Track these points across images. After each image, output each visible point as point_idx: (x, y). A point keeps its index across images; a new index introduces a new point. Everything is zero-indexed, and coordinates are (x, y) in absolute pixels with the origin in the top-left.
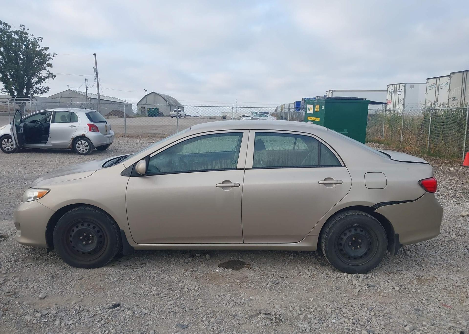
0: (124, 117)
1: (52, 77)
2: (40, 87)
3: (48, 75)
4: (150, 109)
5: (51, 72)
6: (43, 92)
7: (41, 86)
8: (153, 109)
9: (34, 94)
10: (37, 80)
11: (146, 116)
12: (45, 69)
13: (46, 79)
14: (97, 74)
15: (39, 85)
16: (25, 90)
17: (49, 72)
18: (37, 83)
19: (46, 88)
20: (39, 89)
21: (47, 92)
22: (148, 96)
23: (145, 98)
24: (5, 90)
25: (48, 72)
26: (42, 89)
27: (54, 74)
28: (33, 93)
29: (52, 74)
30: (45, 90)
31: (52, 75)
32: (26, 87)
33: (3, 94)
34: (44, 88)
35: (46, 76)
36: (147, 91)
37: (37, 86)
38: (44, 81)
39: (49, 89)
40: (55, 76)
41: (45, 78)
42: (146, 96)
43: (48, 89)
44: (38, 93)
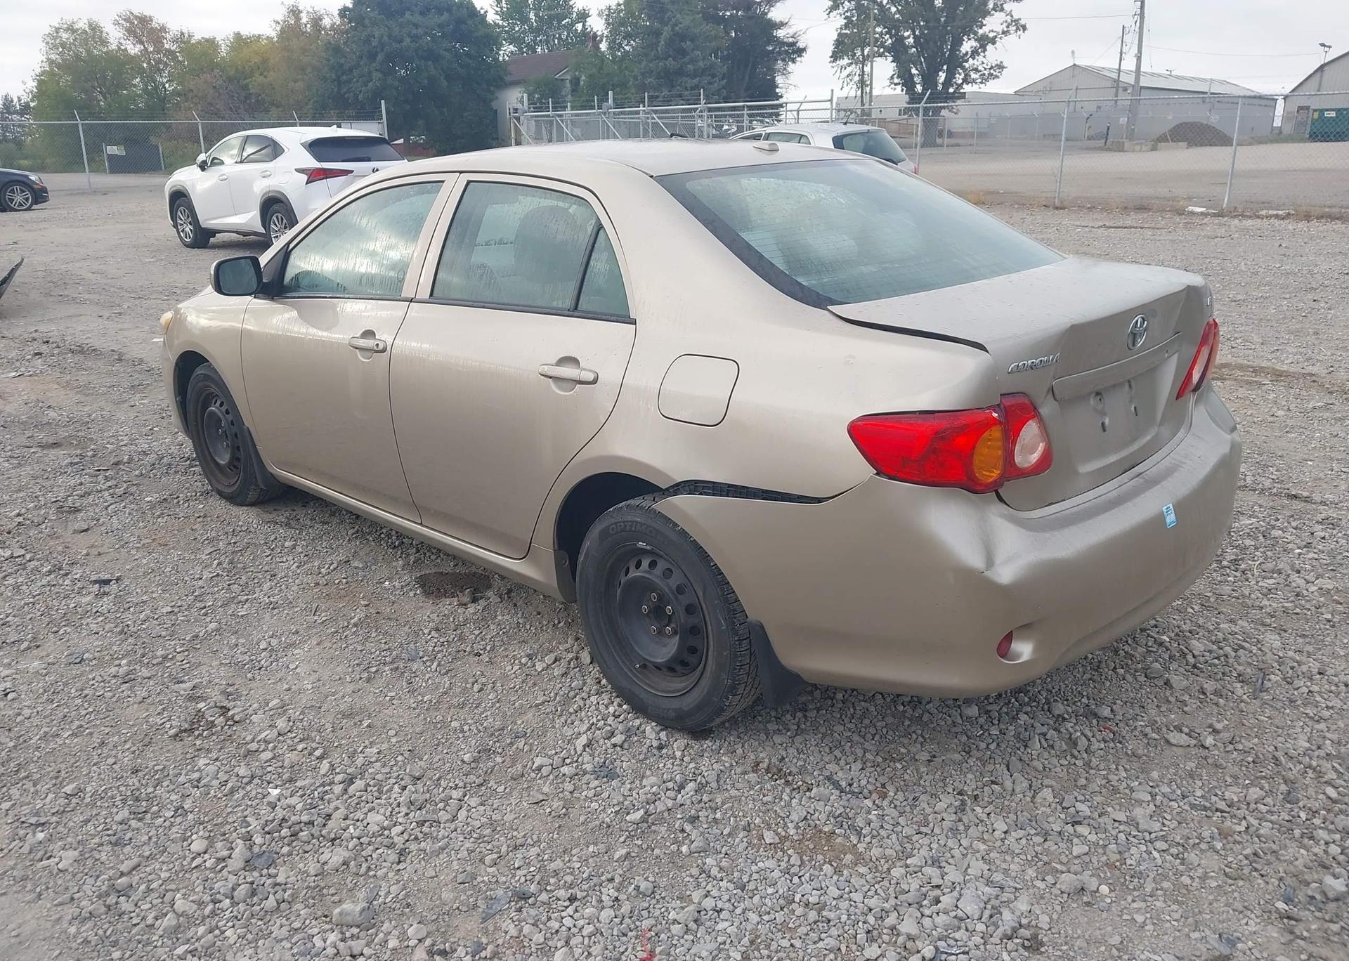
0: (1232, 145)
1: (1018, 29)
2: (983, 63)
3: (1008, 27)
4: (1322, 111)
5: (1016, 17)
6: (984, 79)
7: (984, 60)
8: (1333, 114)
9: (965, 86)
10: (974, 43)
11: (1302, 140)
12: (1002, 10)
13: (1001, 38)
14: (1142, 7)
15: (980, 58)
16: (942, 77)
17: (1012, 16)
18: (975, 53)
19: (997, 65)
20: (976, 70)
21: (997, 77)
22: (1332, 66)
23: (1318, 75)
24: (896, 81)
25: (1009, 19)
26: (985, 69)
27: (1022, 22)
28: (962, 83)
29: (1016, 22)
30: (992, 71)
31: (1016, 25)
32: (945, 67)
33: (892, 92)
34: (992, 68)
35: (999, 29)
36: (1330, 47)
37: (975, 61)
38: (994, 43)
39: (1003, 68)
40: (1024, 28)
41: (996, 37)
42: (1321, 68)
43: (1001, 67)
44: (974, 81)
